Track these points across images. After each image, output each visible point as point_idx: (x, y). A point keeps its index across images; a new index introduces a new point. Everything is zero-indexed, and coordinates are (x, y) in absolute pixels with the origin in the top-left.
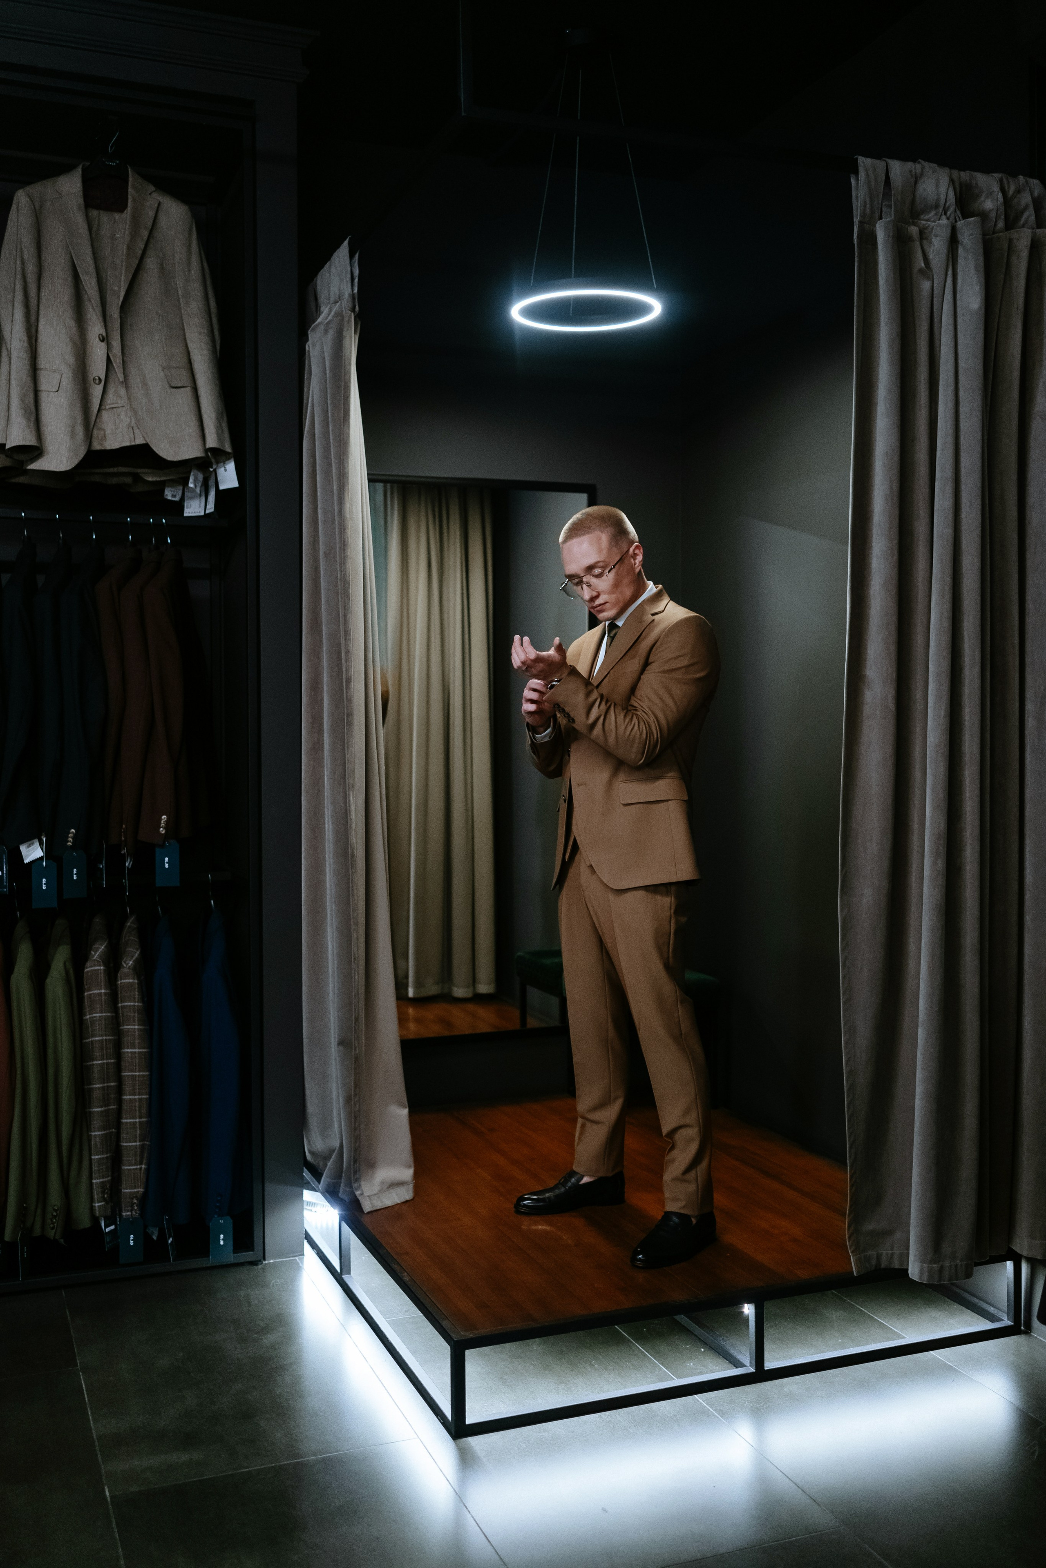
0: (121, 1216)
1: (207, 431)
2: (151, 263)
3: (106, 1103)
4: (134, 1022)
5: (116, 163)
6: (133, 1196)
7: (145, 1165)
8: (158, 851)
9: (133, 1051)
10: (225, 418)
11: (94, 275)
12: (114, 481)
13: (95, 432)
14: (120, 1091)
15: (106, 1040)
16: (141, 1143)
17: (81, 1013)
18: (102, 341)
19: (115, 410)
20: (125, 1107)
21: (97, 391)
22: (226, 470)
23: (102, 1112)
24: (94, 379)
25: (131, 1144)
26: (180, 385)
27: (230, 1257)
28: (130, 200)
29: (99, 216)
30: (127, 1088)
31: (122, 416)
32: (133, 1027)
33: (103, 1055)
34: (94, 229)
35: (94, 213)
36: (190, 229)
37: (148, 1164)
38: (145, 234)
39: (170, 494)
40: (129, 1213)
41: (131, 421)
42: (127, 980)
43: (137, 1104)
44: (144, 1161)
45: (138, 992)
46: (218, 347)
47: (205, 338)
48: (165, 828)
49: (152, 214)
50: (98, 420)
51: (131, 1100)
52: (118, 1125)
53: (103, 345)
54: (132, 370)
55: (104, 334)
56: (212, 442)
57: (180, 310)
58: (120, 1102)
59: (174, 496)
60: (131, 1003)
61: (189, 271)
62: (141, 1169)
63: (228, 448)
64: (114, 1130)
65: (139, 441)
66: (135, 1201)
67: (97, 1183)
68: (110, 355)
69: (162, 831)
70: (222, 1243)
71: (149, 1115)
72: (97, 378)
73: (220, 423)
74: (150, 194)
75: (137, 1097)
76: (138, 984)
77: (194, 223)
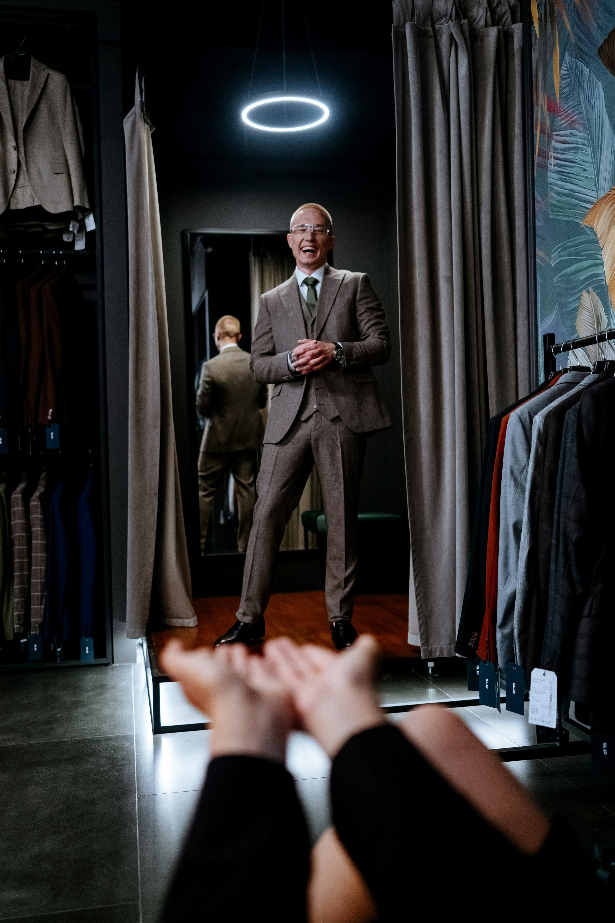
0: (30, 634)
1: (75, 197)
2: (43, 107)
3: (21, 570)
4: (38, 526)
5: (25, 54)
6: (36, 623)
7: (44, 605)
8: (47, 429)
9: (37, 542)
10: (86, 190)
11: (10, 114)
12: (32, 230)
13: (12, 199)
14: (30, 564)
15: (22, 536)
16: (42, 594)
17: (10, 521)
18: (15, 149)
19: (24, 187)
20: (33, 573)
21: (12, 178)
22: (89, 220)
23: (19, 575)
24: (11, 171)
25: (36, 594)
26: (59, 172)
27: (93, 661)
28: (31, 73)
29: (15, 82)
30: (34, 563)
31: (28, 191)
32: (37, 529)
33: (20, 544)
34: (12, 90)
35: (12, 82)
36: (66, 88)
37: (45, 605)
38: (39, 91)
39: (66, 238)
40: (34, 632)
41: (32, 193)
42: (34, 503)
43: (39, 572)
44: (43, 604)
45: (41, 509)
46: (83, 152)
47: (74, 146)
48: (52, 416)
49: (43, 80)
50: (14, 194)
51: (35, 570)
52: (29, 583)
53: (16, 152)
54: (32, 165)
55: (16, 146)
56: (77, 203)
57: (60, 132)
58: (30, 570)
59: (68, 239)
60: (36, 516)
61: (65, 109)
62: (41, 608)
63: (87, 206)
64: (27, 586)
65: (37, 203)
66: (37, 625)
67: (16, 615)
68: (19, 156)
69: (49, 418)
70: (87, 652)
71: (46, 578)
72: (13, 170)
73: (82, 193)
74: (44, 70)
75: (39, 568)
76: (41, 505)
77: (69, 85)
